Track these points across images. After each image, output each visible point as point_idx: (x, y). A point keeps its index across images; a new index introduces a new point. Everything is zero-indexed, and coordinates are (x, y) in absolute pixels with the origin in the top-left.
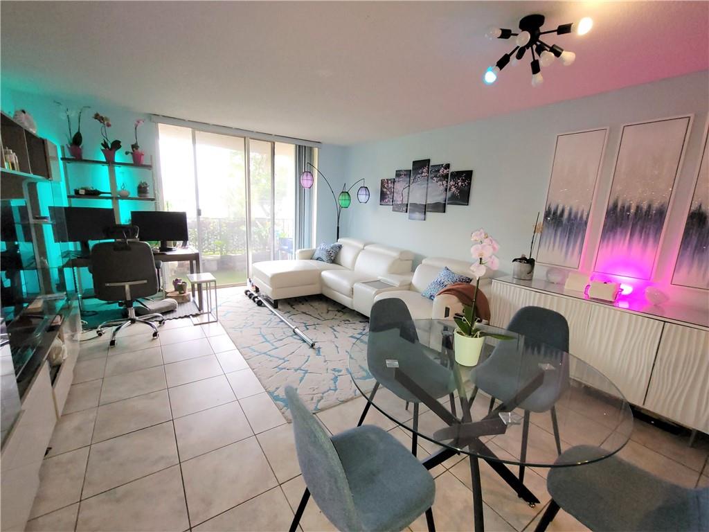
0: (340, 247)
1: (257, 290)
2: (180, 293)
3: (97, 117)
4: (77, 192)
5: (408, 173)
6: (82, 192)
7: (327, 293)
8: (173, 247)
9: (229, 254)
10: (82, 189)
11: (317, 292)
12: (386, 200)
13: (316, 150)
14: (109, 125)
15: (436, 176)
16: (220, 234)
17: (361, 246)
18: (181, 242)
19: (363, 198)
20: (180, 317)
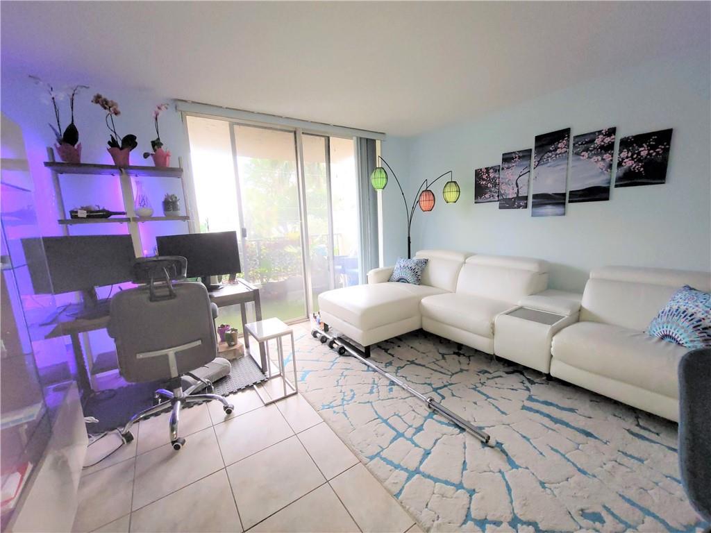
0: (426, 262)
1: (326, 328)
2: (230, 346)
3: (98, 99)
4: (74, 215)
5: (526, 154)
6: (83, 214)
7: (430, 328)
8: (218, 284)
9: (271, 280)
10: (82, 208)
11: (416, 327)
12: (487, 196)
13: (378, 144)
14: (116, 113)
15: (587, 150)
16: (259, 258)
17: (461, 259)
18: (228, 276)
19: (452, 196)
20: (240, 390)
